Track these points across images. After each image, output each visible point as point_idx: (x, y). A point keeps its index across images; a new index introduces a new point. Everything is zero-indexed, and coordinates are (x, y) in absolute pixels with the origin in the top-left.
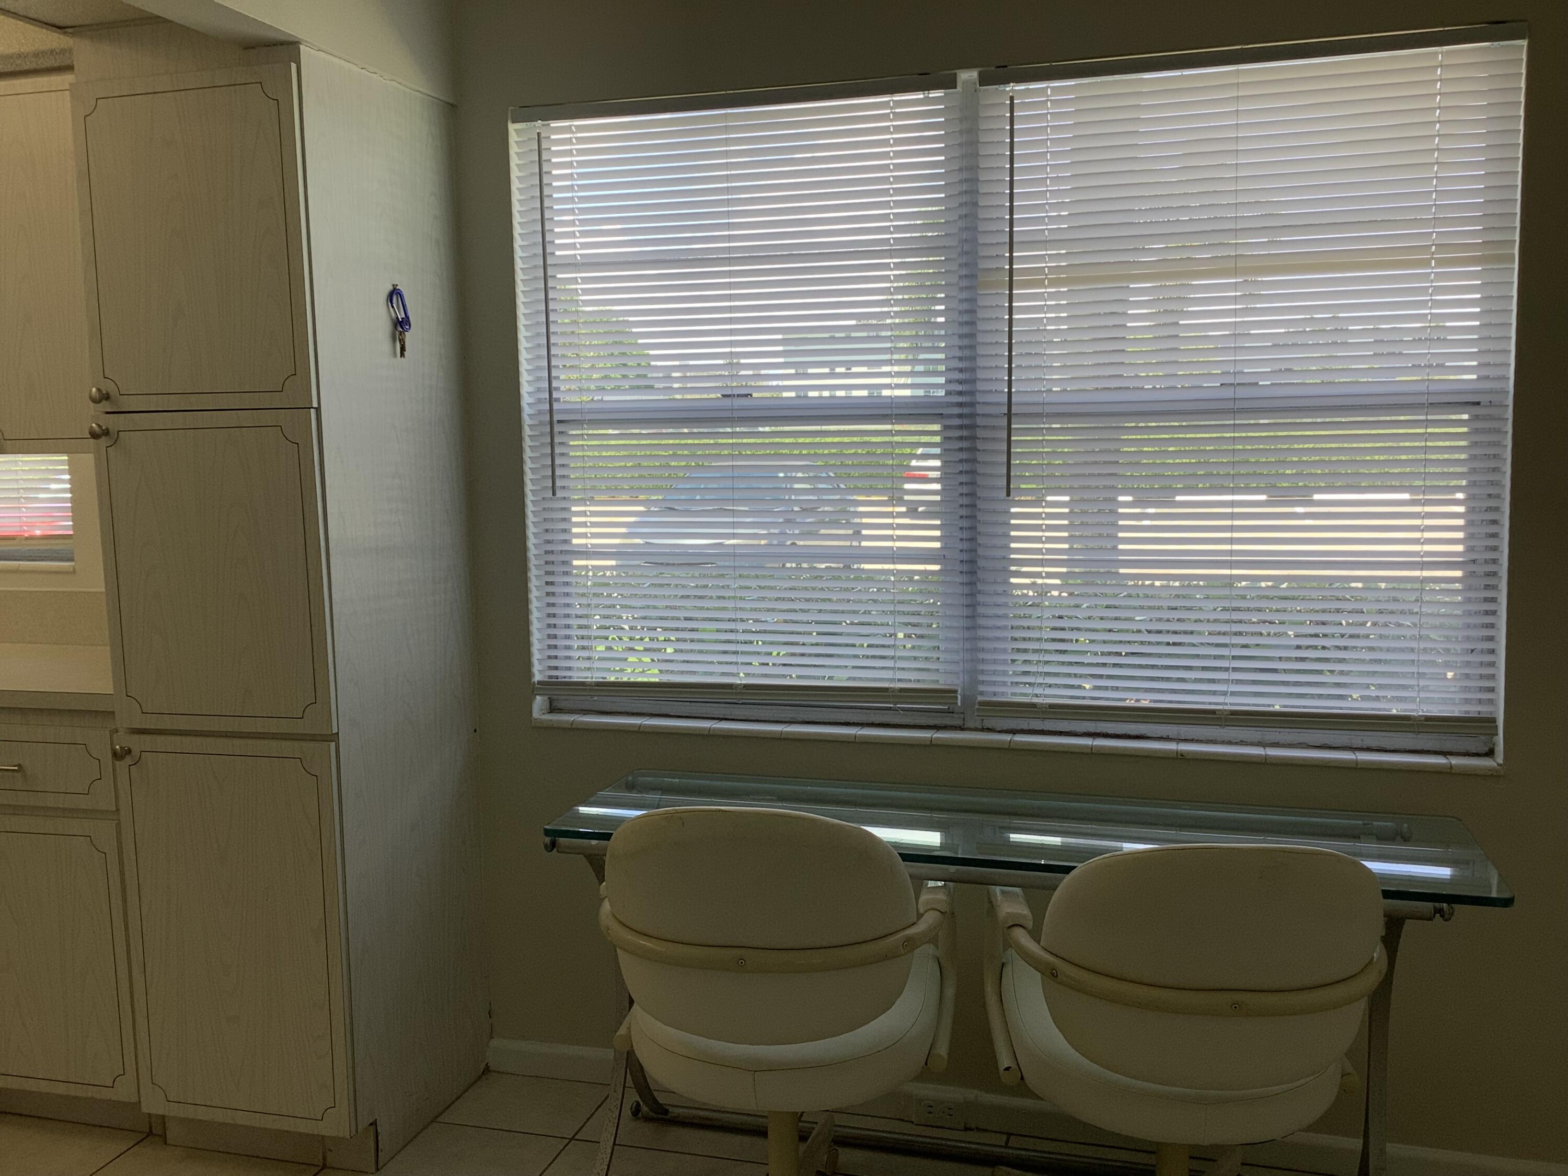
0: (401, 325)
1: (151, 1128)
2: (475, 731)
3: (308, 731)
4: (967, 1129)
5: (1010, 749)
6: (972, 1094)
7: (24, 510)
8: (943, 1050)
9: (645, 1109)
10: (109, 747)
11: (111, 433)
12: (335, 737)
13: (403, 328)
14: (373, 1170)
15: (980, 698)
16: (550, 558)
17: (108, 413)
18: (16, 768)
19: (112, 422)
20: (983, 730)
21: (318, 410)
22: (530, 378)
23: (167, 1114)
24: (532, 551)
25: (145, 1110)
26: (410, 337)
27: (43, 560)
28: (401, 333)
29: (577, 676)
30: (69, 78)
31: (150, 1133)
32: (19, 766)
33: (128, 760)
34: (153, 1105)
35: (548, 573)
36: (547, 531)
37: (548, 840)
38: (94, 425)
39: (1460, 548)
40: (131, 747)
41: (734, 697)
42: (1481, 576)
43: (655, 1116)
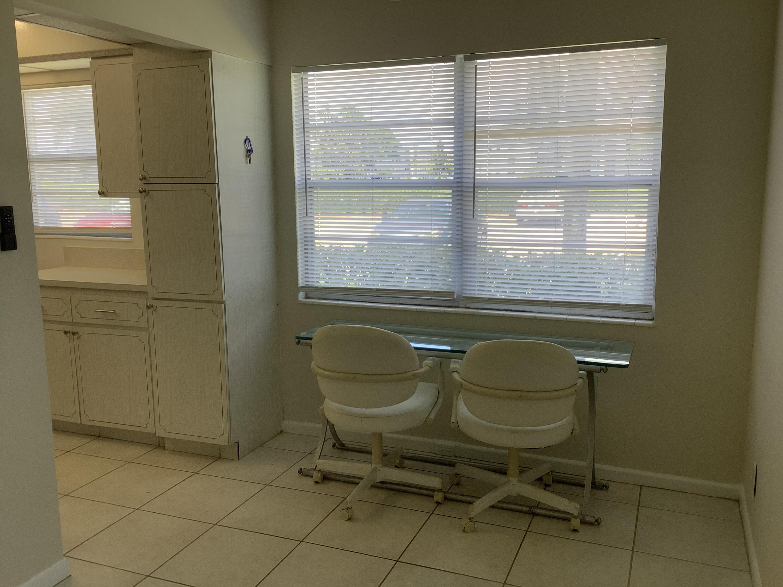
0: (249, 151)
1: (159, 444)
2: (278, 304)
3: (214, 300)
4: (456, 457)
5: (473, 315)
6: (457, 444)
7: (113, 218)
8: (432, 416)
9: (337, 444)
10: (146, 304)
11: (146, 191)
12: (224, 302)
13: (250, 153)
14: (237, 459)
15: (464, 295)
16: (306, 239)
17: (145, 184)
18: (113, 311)
19: (147, 187)
20: (466, 308)
21: (218, 184)
22: (299, 171)
23: (165, 437)
24: (299, 237)
25: (157, 435)
26: (252, 156)
27: (120, 237)
28: (249, 154)
29: (316, 285)
30: (130, 59)
31: (159, 446)
32: (114, 311)
33: (152, 309)
34: (160, 433)
35: (305, 245)
36: (305, 229)
37: (297, 340)
38: (140, 188)
39: (644, 240)
40: (153, 305)
41: (372, 293)
42: (651, 251)
43: (341, 447)
